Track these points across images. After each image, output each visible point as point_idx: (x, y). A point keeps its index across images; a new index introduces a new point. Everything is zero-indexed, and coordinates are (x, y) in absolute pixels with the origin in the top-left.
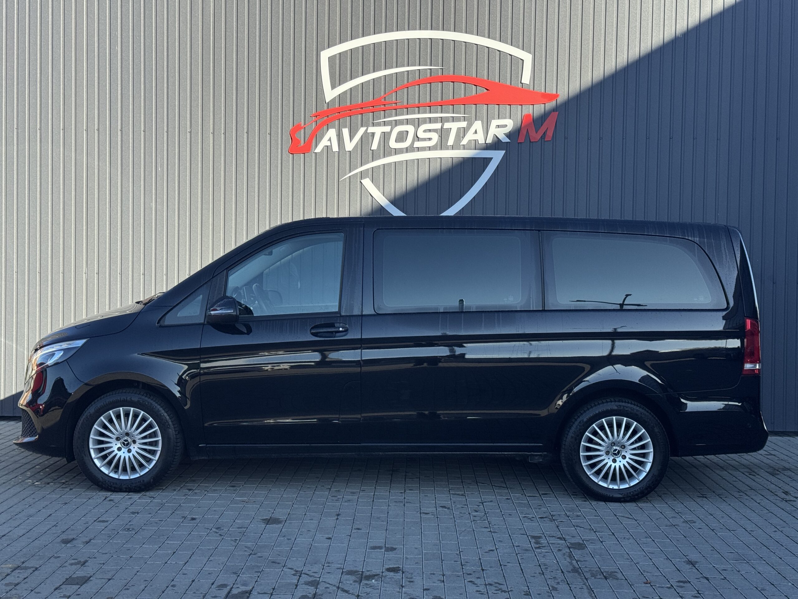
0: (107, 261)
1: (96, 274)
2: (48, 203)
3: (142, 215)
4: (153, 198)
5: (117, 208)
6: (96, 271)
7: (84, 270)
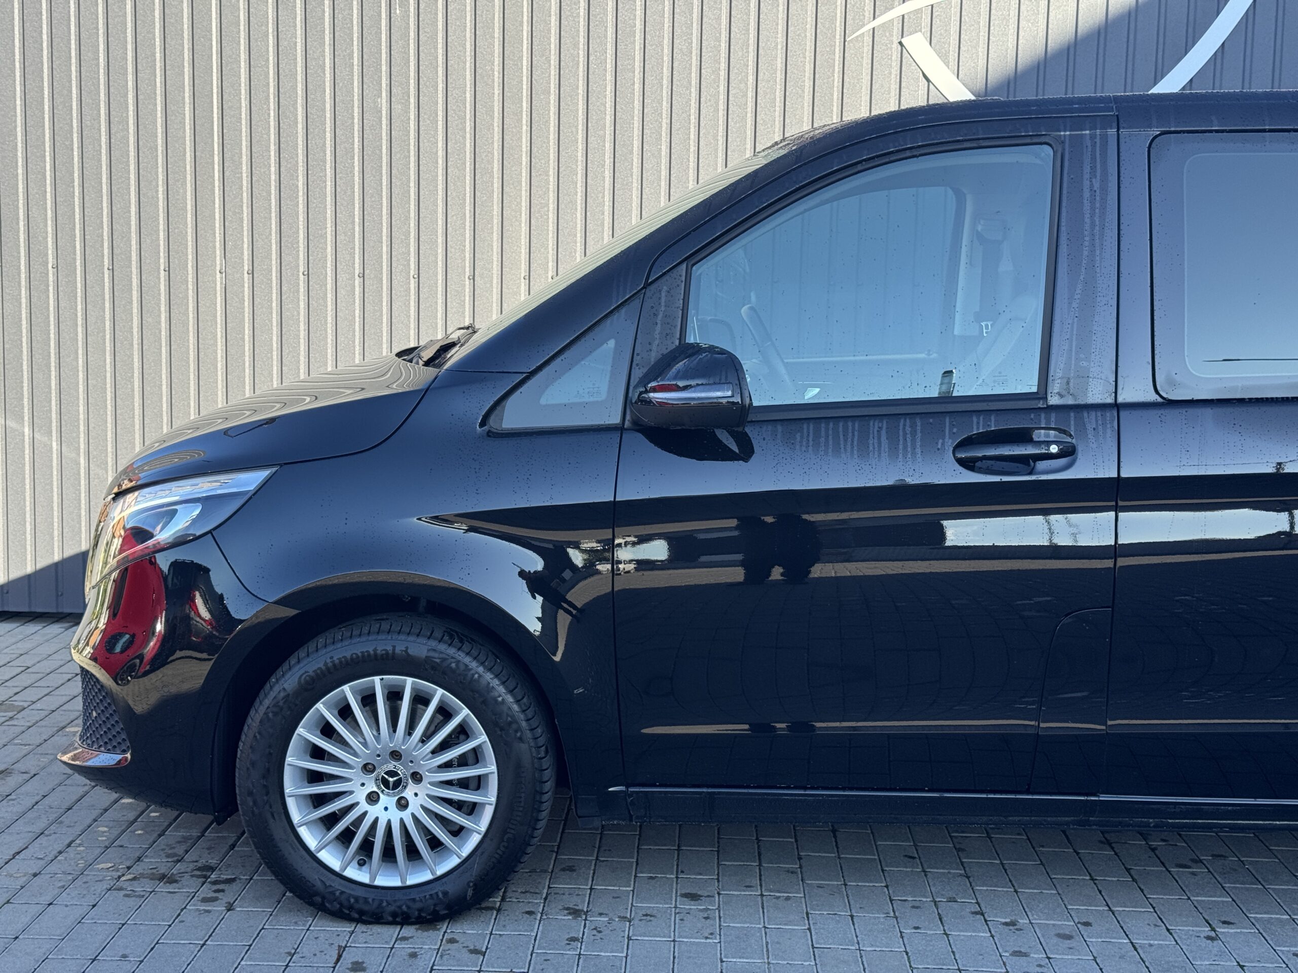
0: (273, 241)
1: (246, 275)
2: (126, 95)
3: (356, 128)
4: (384, 85)
5: (296, 109)
6: (246, 268)
7: (218, 262)
